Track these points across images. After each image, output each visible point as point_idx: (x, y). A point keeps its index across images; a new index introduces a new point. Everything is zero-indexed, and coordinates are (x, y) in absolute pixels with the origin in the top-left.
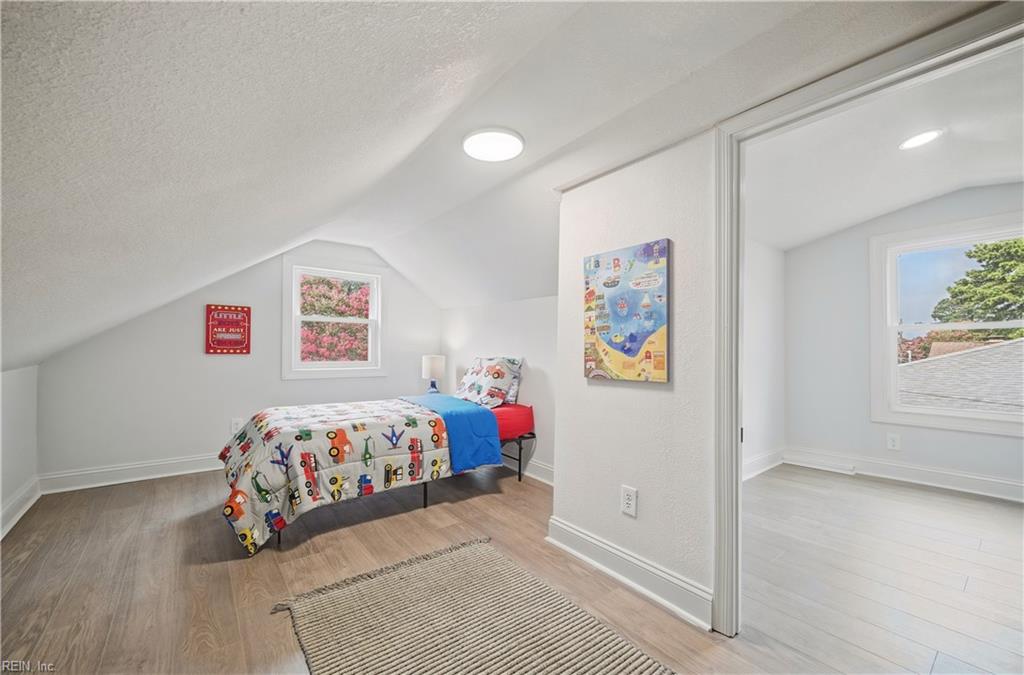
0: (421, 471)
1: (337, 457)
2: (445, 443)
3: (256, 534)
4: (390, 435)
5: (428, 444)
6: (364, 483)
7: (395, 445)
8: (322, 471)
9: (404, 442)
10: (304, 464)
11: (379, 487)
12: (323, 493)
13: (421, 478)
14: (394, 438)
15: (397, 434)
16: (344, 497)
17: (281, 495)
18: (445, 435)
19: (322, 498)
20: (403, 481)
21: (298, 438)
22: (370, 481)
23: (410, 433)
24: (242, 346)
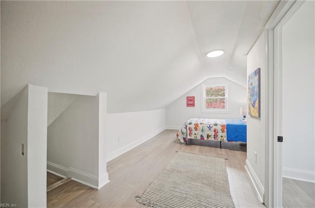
0: (217, 138)
1: (196, 129)
2: (226, 132)
3: (181, 140)
4: (209, 127)
5: (220, 131)
6: (202, 137)
7: (210, 129)
8: (193, 132)
9: (213, 129)
10: (189, 129)
11: (205, 138)
12: (193, 136)
13: (217, 140)
14: (210, 128)
15: (211, 127)
16: (197, 138)
17: (186, 134)
18: (225, 130)
19: (192, 137)
20: (212, 139)
21: (189, 124)
22: (203, 137)
23: (215, 127)
24: (193, 105)
